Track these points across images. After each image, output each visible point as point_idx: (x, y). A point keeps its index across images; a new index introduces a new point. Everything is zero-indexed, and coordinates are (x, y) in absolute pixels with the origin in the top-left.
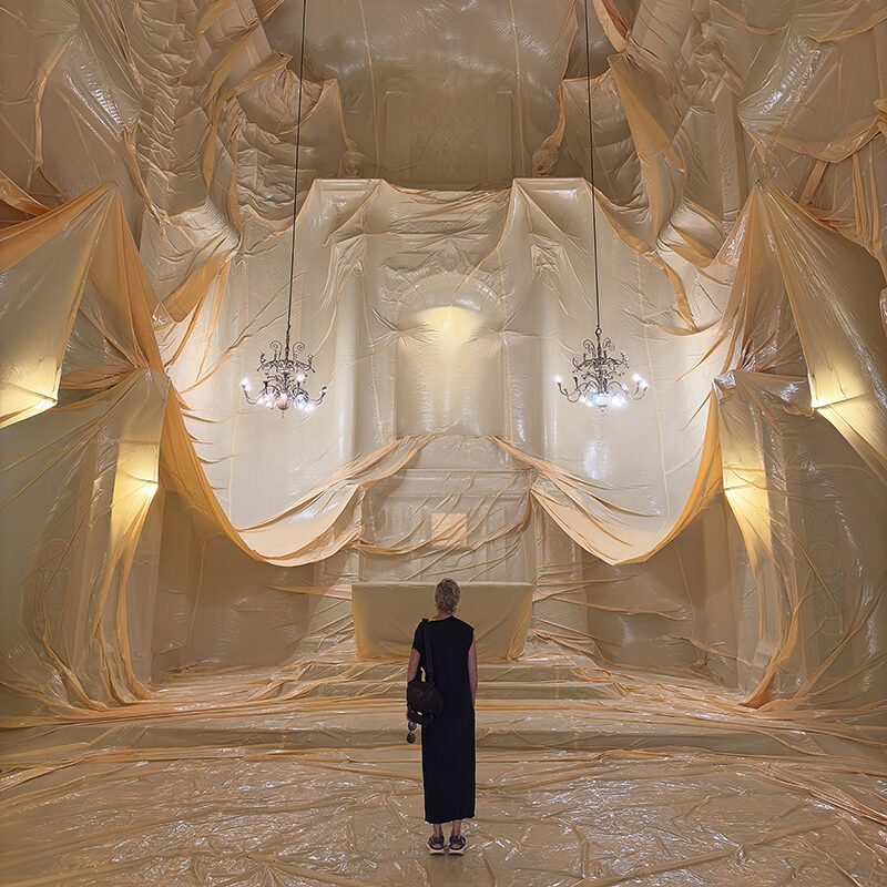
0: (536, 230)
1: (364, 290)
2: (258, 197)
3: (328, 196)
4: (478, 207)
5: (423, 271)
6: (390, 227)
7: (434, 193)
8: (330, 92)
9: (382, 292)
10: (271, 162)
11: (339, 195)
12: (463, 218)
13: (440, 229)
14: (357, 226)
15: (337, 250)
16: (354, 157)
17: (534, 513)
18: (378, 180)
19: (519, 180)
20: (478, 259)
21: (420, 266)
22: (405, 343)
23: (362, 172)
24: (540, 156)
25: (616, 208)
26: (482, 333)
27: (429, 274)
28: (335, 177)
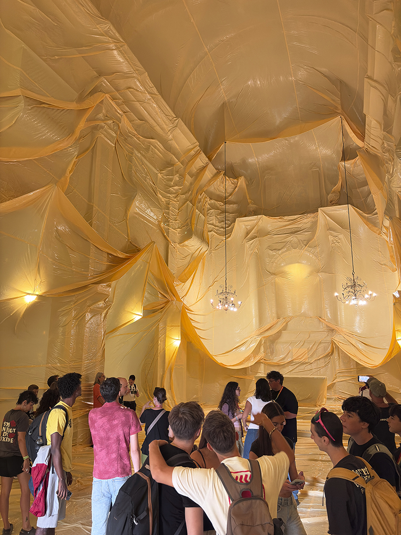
0: (330, 229)
1: (259, 259)
2: (216, 228)
3: (242, 224)
4: (306, 221)
5: (283, 250)
6: (268, 233)
7: (286, 218)
8: (242, 181)
9: (267, 260)
10: (221, 213)
11: (246, 223)
12: (300, 226)
13: (290, 231)
14: (254, 235)
15: (247, 245)
16: (252, 207)
17: (334, 348)
18: (261, 216)
19: (321, 208)
20: (307, 242)
21: (282, 248)
22: (278, 280)
23: (255, 213)
24: (330, 197)
25: (367, 215)
26: (311, 273)
27: (286, 251)
28: (245, 216)
